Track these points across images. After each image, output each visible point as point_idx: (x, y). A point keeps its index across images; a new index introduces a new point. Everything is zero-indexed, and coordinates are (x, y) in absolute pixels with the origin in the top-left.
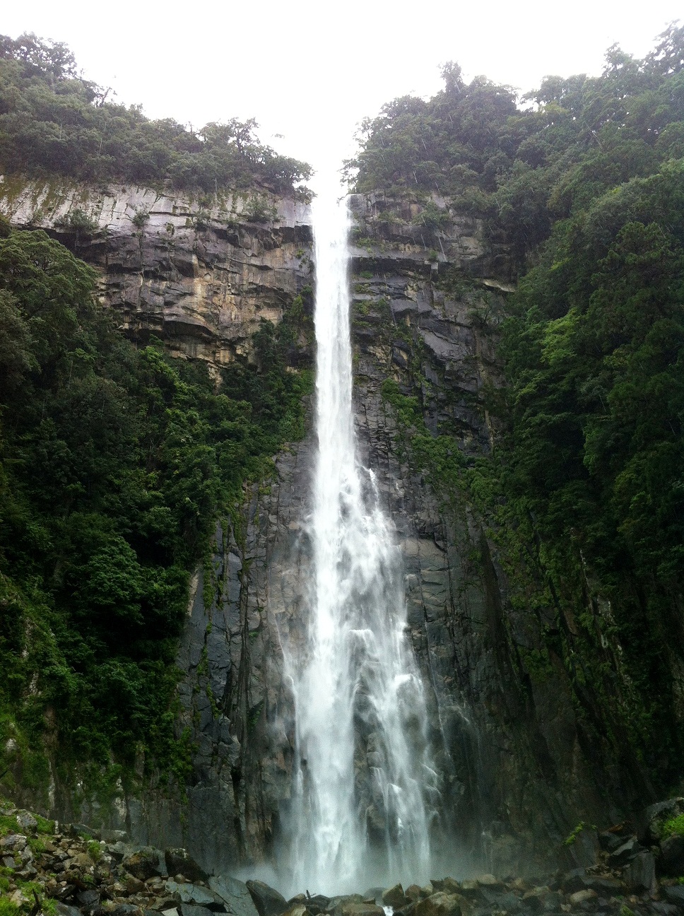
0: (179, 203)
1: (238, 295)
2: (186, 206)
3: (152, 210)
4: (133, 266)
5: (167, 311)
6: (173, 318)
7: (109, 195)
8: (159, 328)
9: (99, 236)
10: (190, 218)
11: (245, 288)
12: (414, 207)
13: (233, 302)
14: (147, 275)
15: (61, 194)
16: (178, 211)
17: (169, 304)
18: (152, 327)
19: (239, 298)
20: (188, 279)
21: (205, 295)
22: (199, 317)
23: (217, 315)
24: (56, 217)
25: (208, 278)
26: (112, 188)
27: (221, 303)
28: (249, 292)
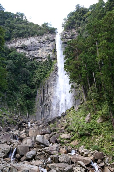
3: (33, 41)
4: (31, 50)
6: (36, 56)
10: (38, 41)
15: (22, 41)
18: (34, 58)
20: (38, 50)
22: (40, 55)
24: (21, 45)
25: (41, 50)
27: (43, 53)
28: (47, 50)
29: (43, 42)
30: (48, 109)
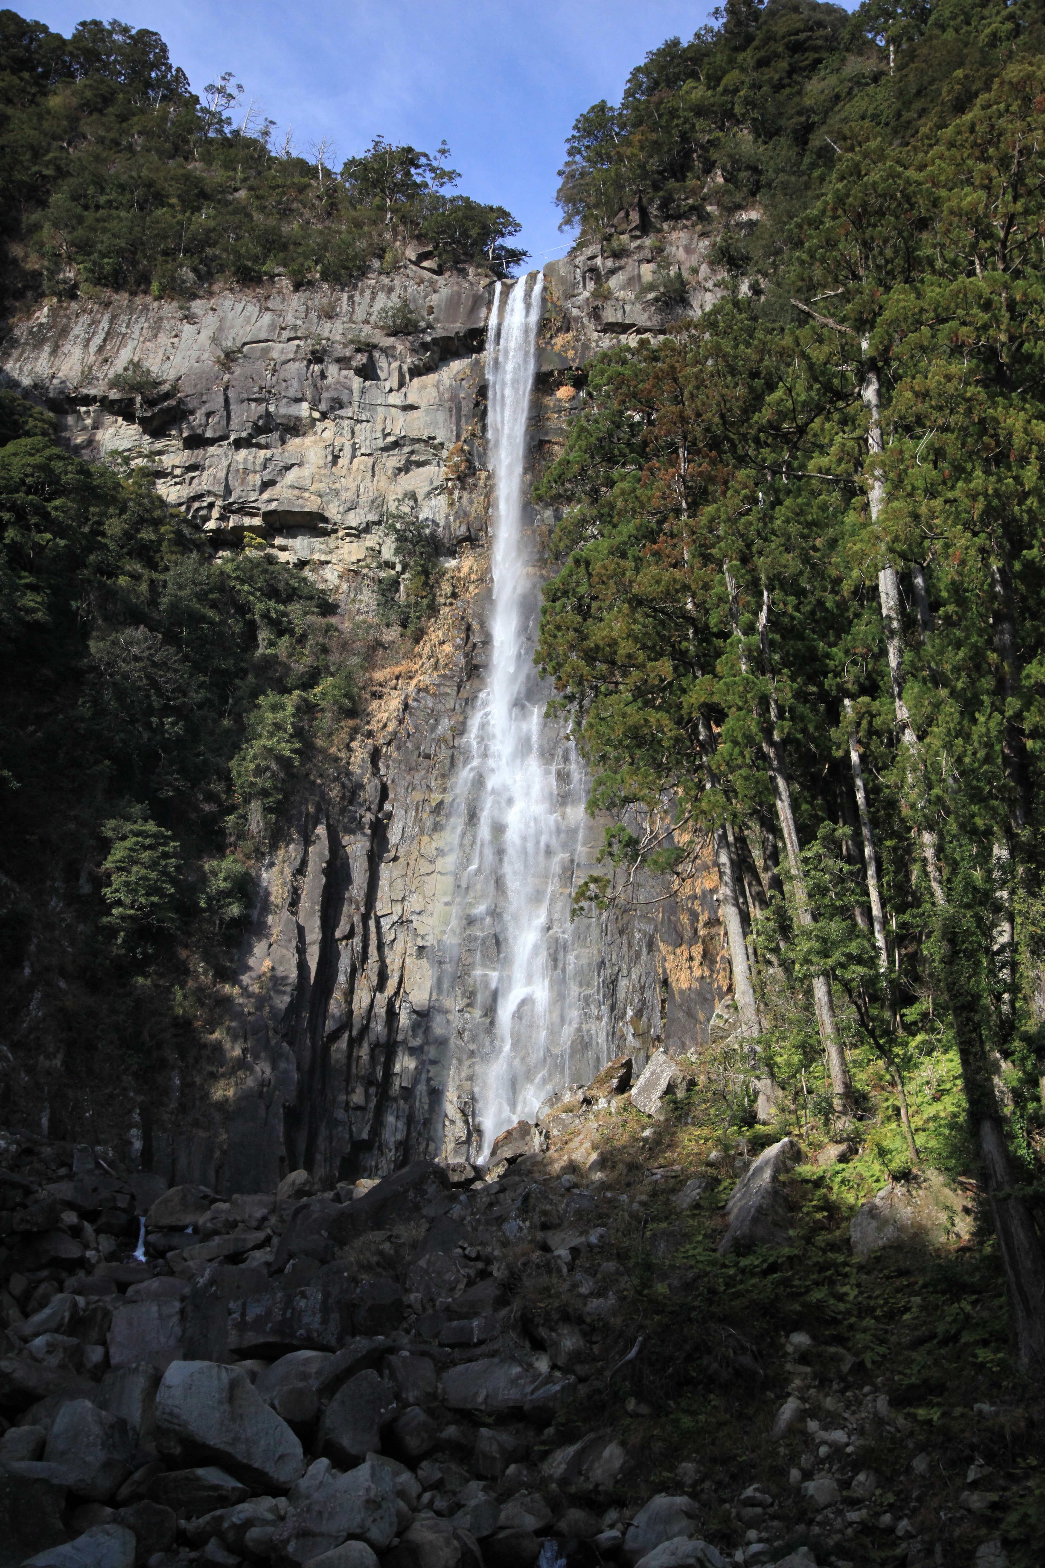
0: (290, 319)
1: (370, 455)
2: (299, 322)
3: (248, 340)
4: (217, 435)
5: (265, 496)
6: (273, 506)
7: (190, 318)
8: (257, 521)
9: (167, 396)
10: (302, 343)
11: (380, 443)
12: (647, 271)
13: (362, 467)
14: (238, 444)
15: (124, 330)
16: (286, 334)
17: (267, 485)
18: (247, 521)
19: (370, 461)
20: (298, 440)
21: (321, 463)
22: (313, 497)
23: (337, 492)
24: (111, 374)
25: (328, 434)
26: (198, 306)
27: (344, 472)
28: (385, 449)
29: (348, 352)
30: (369, 1082)
